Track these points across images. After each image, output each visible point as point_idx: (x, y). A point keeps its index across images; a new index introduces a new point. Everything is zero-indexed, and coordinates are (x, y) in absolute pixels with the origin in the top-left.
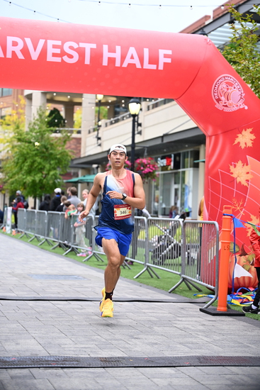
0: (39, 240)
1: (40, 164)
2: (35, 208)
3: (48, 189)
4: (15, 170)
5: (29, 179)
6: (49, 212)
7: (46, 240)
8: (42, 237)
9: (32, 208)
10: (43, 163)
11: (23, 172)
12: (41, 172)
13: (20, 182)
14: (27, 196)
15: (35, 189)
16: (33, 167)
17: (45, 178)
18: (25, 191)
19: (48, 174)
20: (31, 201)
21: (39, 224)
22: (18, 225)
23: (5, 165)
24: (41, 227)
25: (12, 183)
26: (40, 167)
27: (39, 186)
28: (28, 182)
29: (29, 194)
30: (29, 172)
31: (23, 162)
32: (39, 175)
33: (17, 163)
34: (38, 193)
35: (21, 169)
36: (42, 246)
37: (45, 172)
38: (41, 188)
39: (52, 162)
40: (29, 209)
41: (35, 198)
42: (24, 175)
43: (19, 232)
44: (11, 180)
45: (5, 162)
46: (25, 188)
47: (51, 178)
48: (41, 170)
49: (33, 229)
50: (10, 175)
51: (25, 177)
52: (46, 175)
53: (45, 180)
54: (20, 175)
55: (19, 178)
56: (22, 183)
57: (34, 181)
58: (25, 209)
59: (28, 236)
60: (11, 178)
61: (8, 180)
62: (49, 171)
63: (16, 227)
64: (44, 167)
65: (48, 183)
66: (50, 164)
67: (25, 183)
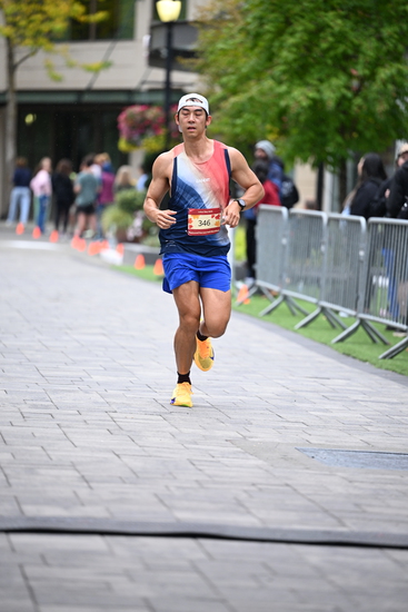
0: (334, 325)
1: (341, 37)
2: (318, 205)
3: (368, 134)
4: (248, 63)
5: (299, 97)
6: (373, 219)
7: (363, 322)
8: (344, 313)
9: (309, 206)
10: (352, 36)
11: (278, 70)
12: (345, 70)
13: (266, 106)
14: (291, 159)
15: (323, 135)
16: (316, 52)
17: (357, 93)
18: (282, 141)
19: (372, 77)
20: (304, 177)
21: (336, 261)
22: (258, 267)
23: (212, 43)
24: (344, 274)
25: (238, 113)
26: (341, 49)
27: (334, 124)
28: (294, 109)
29: (299, 151)
30: (299, 72)
31: (279, 33)
32: (339, 81)
33: (258, 36)
34: (330, 148)
35: (271, 57)
36: (347, 345)
37: (359, 70)
38: (342, 130)
39: (387, 31)
40: (299, 209)
41: (319, 167)
42: (280, 83)
43: (260, 293)
44: (233, 100)
45: (210, 33)
46: (284, 132)
47: (382, 93)
48: (343, 63)
49: (312, 283)
50: (230, 80)
51: (283, 88)
52: (362, 80)
53: (358, 101)
54: (268, 83)
55: (262, 93)
56: (273, 112)
57: (316, 105)
58: (284, 210)
59: (294, 310)
60: (234, 92)
61: (224, 99)
62: (375, 65)
63: (253, 274)
64: (357, 49)
65: (371, 113)
66: (380, 39)
67: (283, 112)
